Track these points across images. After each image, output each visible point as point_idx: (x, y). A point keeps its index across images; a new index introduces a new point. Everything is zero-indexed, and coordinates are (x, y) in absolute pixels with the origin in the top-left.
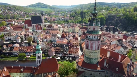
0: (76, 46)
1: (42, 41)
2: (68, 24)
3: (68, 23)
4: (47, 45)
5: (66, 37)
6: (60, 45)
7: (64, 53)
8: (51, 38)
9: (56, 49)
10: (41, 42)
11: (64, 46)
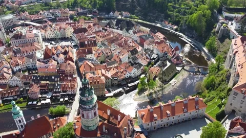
0: (71, 76)
1: (10, 72)
2: (51, 11)
3: (49, 9)
4: (23, 80)
5: (53, 56)
6: (46, 77)
7: (55, 90)
8: (26, 64)
9: (41, 86)
10: (10, 74)
11: (53, 78)
